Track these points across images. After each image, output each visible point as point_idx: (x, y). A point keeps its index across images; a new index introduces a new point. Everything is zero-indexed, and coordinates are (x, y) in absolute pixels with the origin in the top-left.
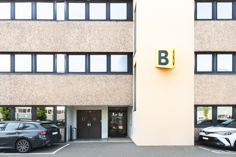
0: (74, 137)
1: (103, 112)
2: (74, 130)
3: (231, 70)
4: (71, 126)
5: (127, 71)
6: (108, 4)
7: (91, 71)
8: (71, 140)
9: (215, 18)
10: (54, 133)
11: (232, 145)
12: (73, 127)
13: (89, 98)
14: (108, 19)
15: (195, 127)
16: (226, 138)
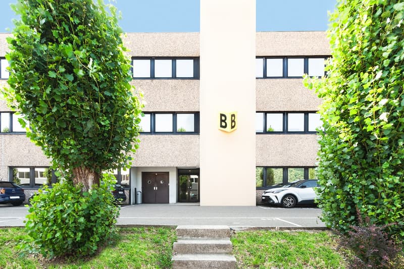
0: (139, 201)
1: (170, 174)
2: (139, 193)
3: (303, 131)
4: (135, 189)
5: (193, 131)
6: (174, 61)
7: (156, 131)
8: (136, 203)
9: (286, 76)
10: (120, 193)
11: (280, 202)
12: (137, 190)
13: (154, 159)
14: (174, 77)
15: (257, 189)
16: (276, 196)
